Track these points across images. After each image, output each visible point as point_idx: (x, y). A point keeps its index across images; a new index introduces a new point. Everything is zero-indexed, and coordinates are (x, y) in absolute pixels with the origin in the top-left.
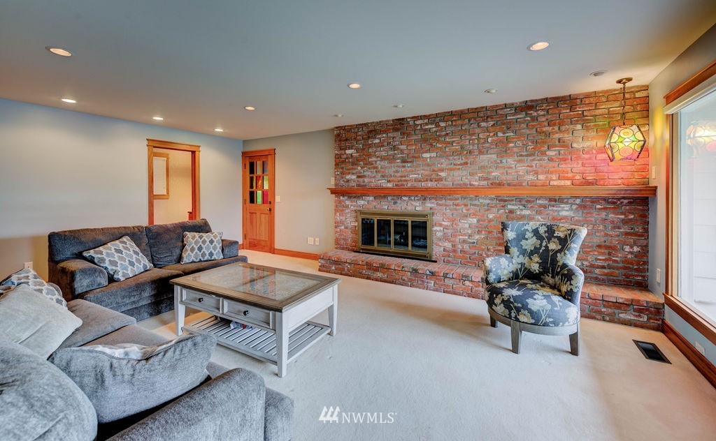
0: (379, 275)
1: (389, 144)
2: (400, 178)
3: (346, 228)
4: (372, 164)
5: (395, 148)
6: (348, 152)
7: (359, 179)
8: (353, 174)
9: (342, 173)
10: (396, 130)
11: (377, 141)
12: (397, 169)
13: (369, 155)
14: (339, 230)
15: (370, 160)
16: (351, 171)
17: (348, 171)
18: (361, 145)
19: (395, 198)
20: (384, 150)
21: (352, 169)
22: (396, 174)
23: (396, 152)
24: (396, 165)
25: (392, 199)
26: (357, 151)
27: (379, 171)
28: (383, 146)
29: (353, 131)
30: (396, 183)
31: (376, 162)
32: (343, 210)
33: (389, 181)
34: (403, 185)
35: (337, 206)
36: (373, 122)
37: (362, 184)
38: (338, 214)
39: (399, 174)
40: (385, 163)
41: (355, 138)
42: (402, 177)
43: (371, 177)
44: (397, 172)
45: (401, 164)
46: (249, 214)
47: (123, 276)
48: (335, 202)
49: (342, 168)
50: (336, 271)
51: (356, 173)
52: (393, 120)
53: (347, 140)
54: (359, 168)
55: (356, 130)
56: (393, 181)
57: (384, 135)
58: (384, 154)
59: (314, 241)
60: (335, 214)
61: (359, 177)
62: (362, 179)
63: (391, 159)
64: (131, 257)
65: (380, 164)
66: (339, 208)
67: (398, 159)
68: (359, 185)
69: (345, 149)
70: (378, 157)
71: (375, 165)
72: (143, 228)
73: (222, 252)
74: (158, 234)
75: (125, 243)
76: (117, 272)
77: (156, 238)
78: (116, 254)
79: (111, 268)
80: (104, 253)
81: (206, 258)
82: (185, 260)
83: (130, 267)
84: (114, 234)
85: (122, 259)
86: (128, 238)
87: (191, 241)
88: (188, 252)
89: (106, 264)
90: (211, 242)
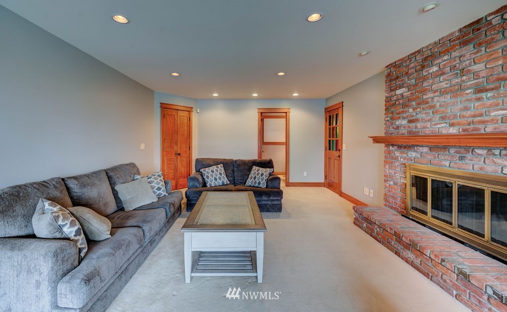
0: (410, 255)
1: (453, 68)
2: (470, 119)
3: (395, 184)
4: (428, 103)
5: (463, 72)
6: (399, 92)
7: (410, 125)
8: (404, 118)
9: (392, 119)
10: (465, 43)
11: (435, 69)
12: (466, 104)
13: (424, 91)
14: (388, 185)
15: (425, 97)
16: (401, 115)
17: (398, 116)
18: (413, 81)
19: (462, 150)
20: (445, 80)
21: (403, 112)
22: (464, 113)
23: (464, 78)
24: (463, 99)
25: (456, 152)
26: (409, 88)
27: (437, 112)
28: (443, 74)
29: (404, 65)
30: (465, 127)
31: (433, 98)
32: (392, 162)
33: (452, 125)
34: (476, 129)
35: (386, 157)
36: (430, 45)
37: (414, 130)
38: (387, 167)
39: (469, 113)
40: (448, 98)
41: (407, 73)
42: (475, 116)
43: (426, 121)
44: (466, 109)
45: (474, 96)
46: (328, 159)
48: (385, 152)
49: (392, 113)
50: (367, 230)
51: (407, 117)
52: (460, 30)
53: (397, 77)
54: (411, 110)
55: (408, 62)
56: (459, 124)
57: (446, 58)
58: (444, 85)
59: (369, 193)
60: (385, 166)
61: (410, 121)
62: (413, 125)
63: (456, 91)
64: (217, 176)
65: (438, 101)
66: (389, 160)
67: (469, 88)
68: (410, 132)
69: (396, 89)
70: (435, 92)
71: (431, 104)
72: (232, 160)
73: (267, 183)
74: (239, 165)
75: (218, 167)
76: (208, 182)
77: (237, 167)
78: (211, 173)
79: (206, 179)
80: (207, 171)
81: (257, 185)
82: (247, 183)
83: (214, 181)
84: (217, 162)
85: (212, 176)
86: (222, 165)
87: (252, 172)
88: (249, 179)
89: (205, 177)
90: (262, 175)
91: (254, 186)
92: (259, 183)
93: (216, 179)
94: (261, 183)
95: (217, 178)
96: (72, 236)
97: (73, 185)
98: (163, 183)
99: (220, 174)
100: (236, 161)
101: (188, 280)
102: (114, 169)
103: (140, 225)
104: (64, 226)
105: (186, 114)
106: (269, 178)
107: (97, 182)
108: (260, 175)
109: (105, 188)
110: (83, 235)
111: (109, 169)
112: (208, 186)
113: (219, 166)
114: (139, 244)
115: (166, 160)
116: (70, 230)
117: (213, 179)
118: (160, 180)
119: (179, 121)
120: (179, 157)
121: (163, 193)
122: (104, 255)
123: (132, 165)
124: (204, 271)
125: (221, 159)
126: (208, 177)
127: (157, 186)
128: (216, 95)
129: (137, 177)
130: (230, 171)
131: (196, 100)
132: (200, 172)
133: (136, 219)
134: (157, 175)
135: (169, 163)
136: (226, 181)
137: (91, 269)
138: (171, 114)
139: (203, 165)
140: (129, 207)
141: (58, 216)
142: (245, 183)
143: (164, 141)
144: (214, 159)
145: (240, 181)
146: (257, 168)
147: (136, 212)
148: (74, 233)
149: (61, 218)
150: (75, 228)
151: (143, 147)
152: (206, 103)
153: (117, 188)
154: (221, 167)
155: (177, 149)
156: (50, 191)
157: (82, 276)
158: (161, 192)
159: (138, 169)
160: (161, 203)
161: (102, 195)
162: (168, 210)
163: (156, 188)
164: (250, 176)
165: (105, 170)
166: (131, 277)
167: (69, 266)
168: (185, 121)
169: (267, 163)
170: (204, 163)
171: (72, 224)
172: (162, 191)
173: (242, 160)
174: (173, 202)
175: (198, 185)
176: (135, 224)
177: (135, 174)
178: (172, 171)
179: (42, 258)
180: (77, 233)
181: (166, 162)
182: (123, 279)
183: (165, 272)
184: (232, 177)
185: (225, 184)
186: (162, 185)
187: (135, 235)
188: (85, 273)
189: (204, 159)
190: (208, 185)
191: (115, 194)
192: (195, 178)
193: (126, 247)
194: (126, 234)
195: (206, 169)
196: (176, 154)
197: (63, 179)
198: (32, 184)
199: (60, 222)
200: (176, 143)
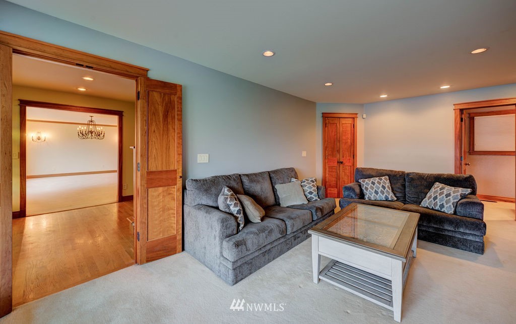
47: (368, 198)
64: (378, 189)
72: (403, 173)
73: (456, 207)
74: (412, 179)
75: (381, 180)
76: (366, 194)
77: (410, 182)
78: (370, 184)
79: (365, 191)
80: (366, 183)
81: (437, 208)
82: (422, 203)
83: (374, 194)
84: (380, 174)
85: (372, 188)
86: (387, 177)
87: (433, 190)
88: (426, 198)
89: (364, 188)
90: (448, 195)
91: (432, 209)
92: (442, 206)
93: (376, 192)
94: (446, 206)
95: (379, 191)
96: (235, 213)
97: (245, 180)
98: (315, 188)
99: (384, 187)
100: (408, 174)
101: (316, 281)
102: (275, 172)
103: (285, 219)
104: (230, 205)
105: (350, 121)
106: (461, 201)
107: (261, 180)
108: (444, 195)
109: (267, 185)
110: (242, 215)
111: (272, 171)
112: (367, 199)
113: (383, 178)
114: (281, 234)
115: (327, 168)
116: (234, 209)
117: (373, 191)
118: (313, 185)
119: (341, 129)
120: (341, 166)
121: (314, 197)
122: (251, 233)
123: (292, 170)
124: (332, 279)
125: (386, 170)
126: (367, 189)
127: (309, 190)
128: (384, 96)
129: (293, 180)
130: (399, 185)
131: (362, 105)
132: (358, 182)
133: (284, 214)
134: (310, 180)
135: (331, 170)
136: (391, 196)
137: (241, 239)
138: (333, 122)
139: (363, 175)
140: (284, 204)
141: (227, 198)
142: (420, 203)
143: (325, 149)
144: (377, 169)
145: (413, 199)
146: (441, 185)
147: (288, 209)
148: (236, 212)
149: (229, 199)
150: (237, 209)
151: (304, 154)
152: (373, 106)
153: (277, 187)
154: (385, 179)
155: (339, 157)
156: (231, 182)
157: (234, 241)
158: (312, 196)
159: (296, 173)
160: (310, 205)
161: (264, 191)
162: (314, 213)
163: (308, 191)
164: (428, 195)
165: (268, 172)
166: (274, 259)
167: (230, 233)
168: (349, 129)
169: (461, 181)
170: (364, 173)
171: (236, 205)
172: (314, 195)
173: (417, 174)
174: (321, 207)
175: (354, 196)
176: (281, 218)
177: (292, 177)
178: (334, 179)
179: (216, 221)
180: (239, 212)
181: (327, 170)
182: (267, 256)
183: (300, 266)
184: (400, 193)
185: (390, 199)
186: (314, 190)
187: (278, 226)
188: (237, 239)
189: (366, 168)
190: (366, 197)
191: (274, 191)
192: (351, 188)
193: (269, 232)
194: (271, 223)
195: (366, 180)
196: (338, 162)
197: (240, 175)
198: (222, 176)
199: (228, 202)
200: (338, 151)
